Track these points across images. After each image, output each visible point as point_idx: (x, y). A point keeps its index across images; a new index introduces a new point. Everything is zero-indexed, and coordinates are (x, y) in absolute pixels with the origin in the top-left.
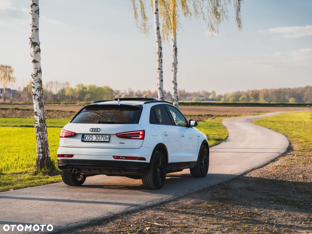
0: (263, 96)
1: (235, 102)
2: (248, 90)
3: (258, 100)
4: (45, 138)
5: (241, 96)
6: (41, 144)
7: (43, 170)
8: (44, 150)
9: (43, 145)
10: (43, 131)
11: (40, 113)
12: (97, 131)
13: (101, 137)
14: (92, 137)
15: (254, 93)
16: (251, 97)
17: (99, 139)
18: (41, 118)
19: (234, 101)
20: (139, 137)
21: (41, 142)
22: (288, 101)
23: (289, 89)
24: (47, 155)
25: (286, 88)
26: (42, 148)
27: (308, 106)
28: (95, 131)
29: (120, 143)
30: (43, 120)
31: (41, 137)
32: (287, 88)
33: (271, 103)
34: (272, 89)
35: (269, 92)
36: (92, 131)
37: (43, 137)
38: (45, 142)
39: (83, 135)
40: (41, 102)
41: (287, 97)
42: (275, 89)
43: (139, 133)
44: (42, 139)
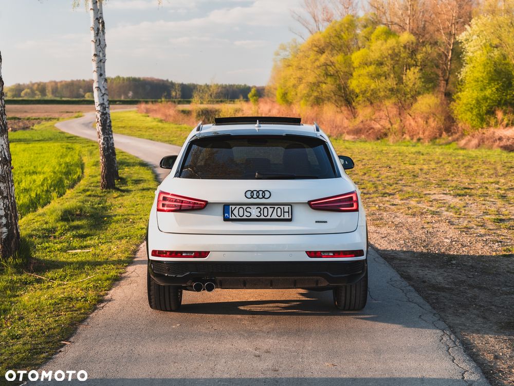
0: (51, 90)
1: (15, 99)
2: (31, 82)
3: (45, 95)
4: (12, 195)
5: (23, 90)
6: (5, 209)
7: (10, 260)
8: (11, 219)
9: (9, 210)
10: (8, 181)
11: (2, 145)
12: (263, 197)
13: (271, 210)
14: (248, 210)
15: (40, 87)
16: (37, 92)
17: (266, 214)
18: (5, 155)
19: (13, 97)
20: (353, 207)
21: (4, 204)
22: (83, 96)
23: (84, 81)
24: (17, 230)
25: (80, 80)
26: (6, 216)
27: (118, 103)
28: (258, 197)
29: (316, 222)
30: (8, 158)
31: (5, 194)
32: (82, 79)
33: (64, 99)
34: (61, 82)
35: (59, 85)
36: (252, 197)
37: (7, 194)
38: (11, 203)
39: (226, 207)
40: (3, 123)
41: (81, 91)
42: (65, 81)
43: (352, 197)
44: (6, 197)
